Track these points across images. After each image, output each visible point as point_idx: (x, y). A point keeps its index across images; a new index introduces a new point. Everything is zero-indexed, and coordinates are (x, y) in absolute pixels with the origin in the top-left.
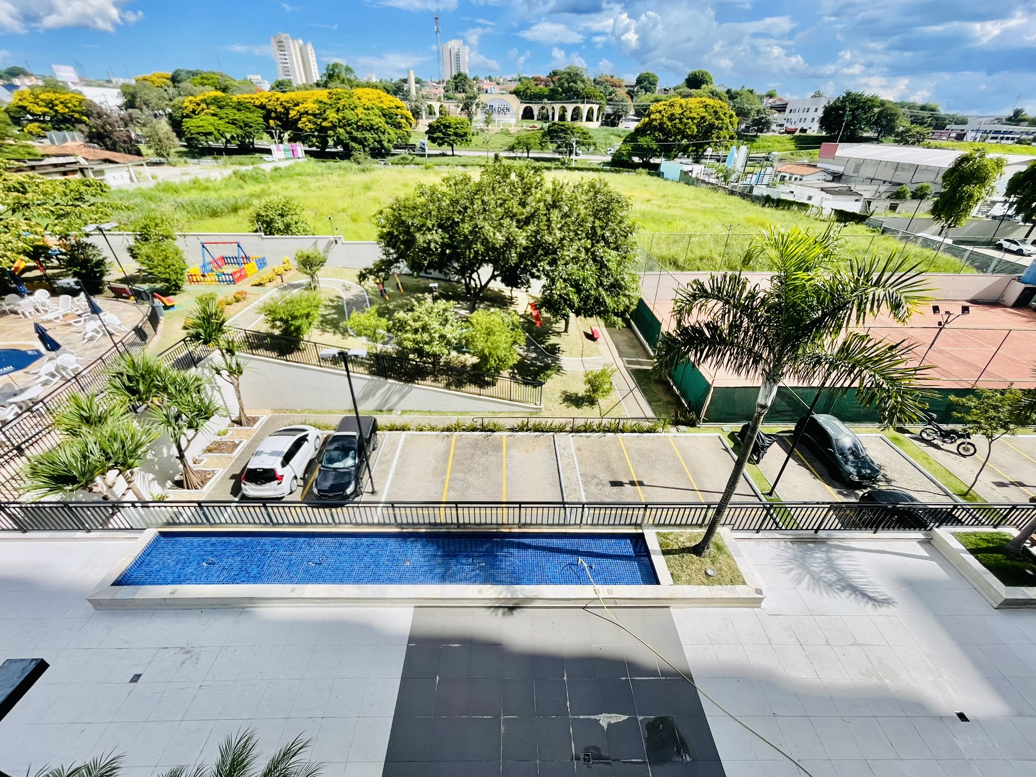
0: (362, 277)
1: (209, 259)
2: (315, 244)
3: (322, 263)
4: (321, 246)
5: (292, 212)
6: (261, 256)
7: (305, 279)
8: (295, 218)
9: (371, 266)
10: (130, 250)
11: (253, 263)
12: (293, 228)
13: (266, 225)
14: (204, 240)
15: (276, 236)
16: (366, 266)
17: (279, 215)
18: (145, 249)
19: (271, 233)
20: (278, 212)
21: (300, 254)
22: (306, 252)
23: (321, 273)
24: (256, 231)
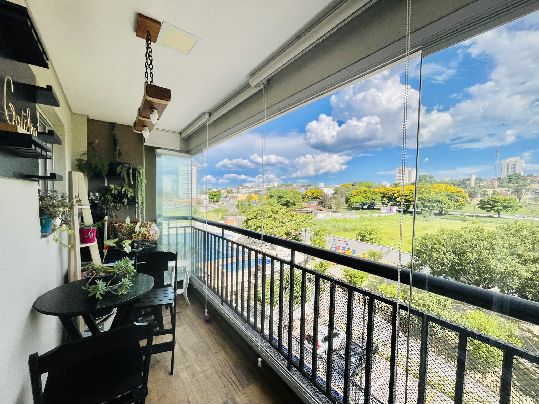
2: (382, 249)
3: (380, 257)
4: (385, 250)
5: (375, 234)
6: (354, 249)
10: (311, 238)
11: (350, 251)
12: (374, 241)
13: (362, 238)
15: (365, 242)
17: (369, 234)
24: (357, 239)
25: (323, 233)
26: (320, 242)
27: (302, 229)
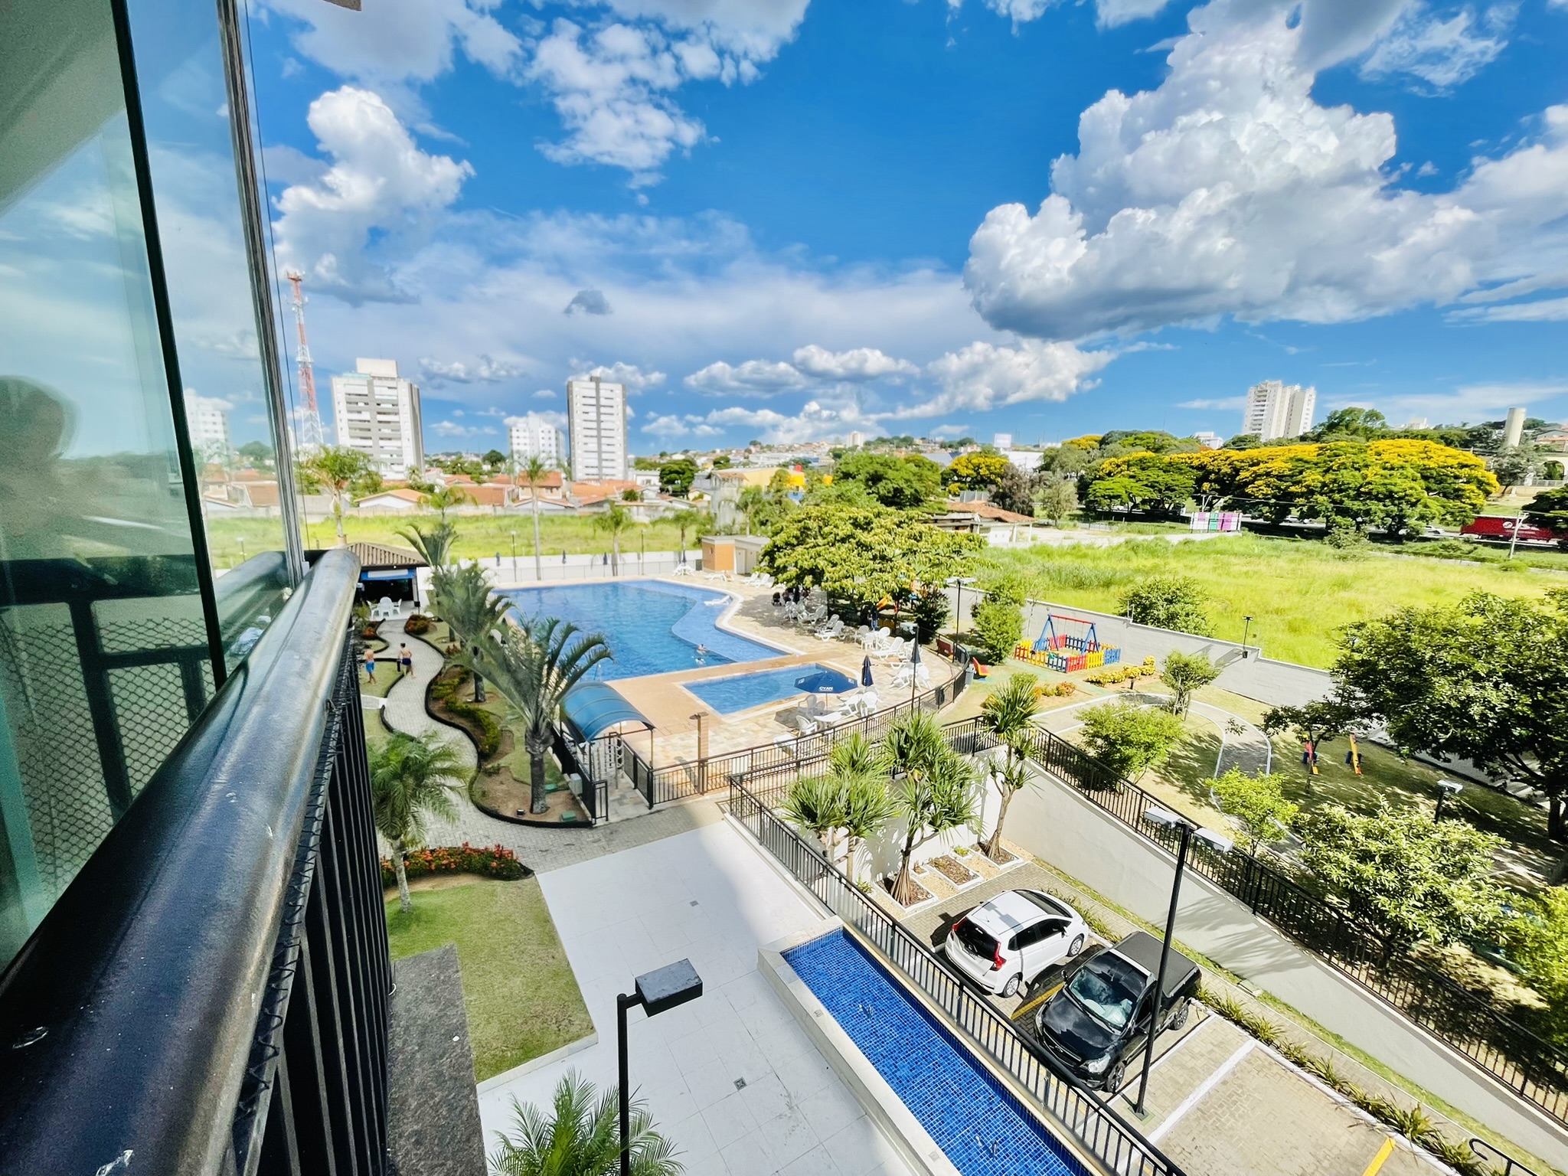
0: (1275, 720)
1: (1049, 635)
2: (1206, 649)
3: (1206, 679)
4: (1216, 653)
5: (1187, 600)
6: (1115, 647)
7: (1167, 694)
8: (1189, 608)
9: (1300, 706)
10: (975, 608)
11: (1102, 653)
12: (1180, 622)
13: (1141, 611)
14: (1053, 611)
15: (1150, 626)
16: (1289, 705)
17: (1166, 600)
18: (989, 610)
19: (1143, 621)
20: (1166, 596)
21: (1175, 657)
22: (1185, 658)
23: (1198, 695)
24: (1124, 615)
25: (1013, 594)
26: (1005, 623)
27: (949, 581)
